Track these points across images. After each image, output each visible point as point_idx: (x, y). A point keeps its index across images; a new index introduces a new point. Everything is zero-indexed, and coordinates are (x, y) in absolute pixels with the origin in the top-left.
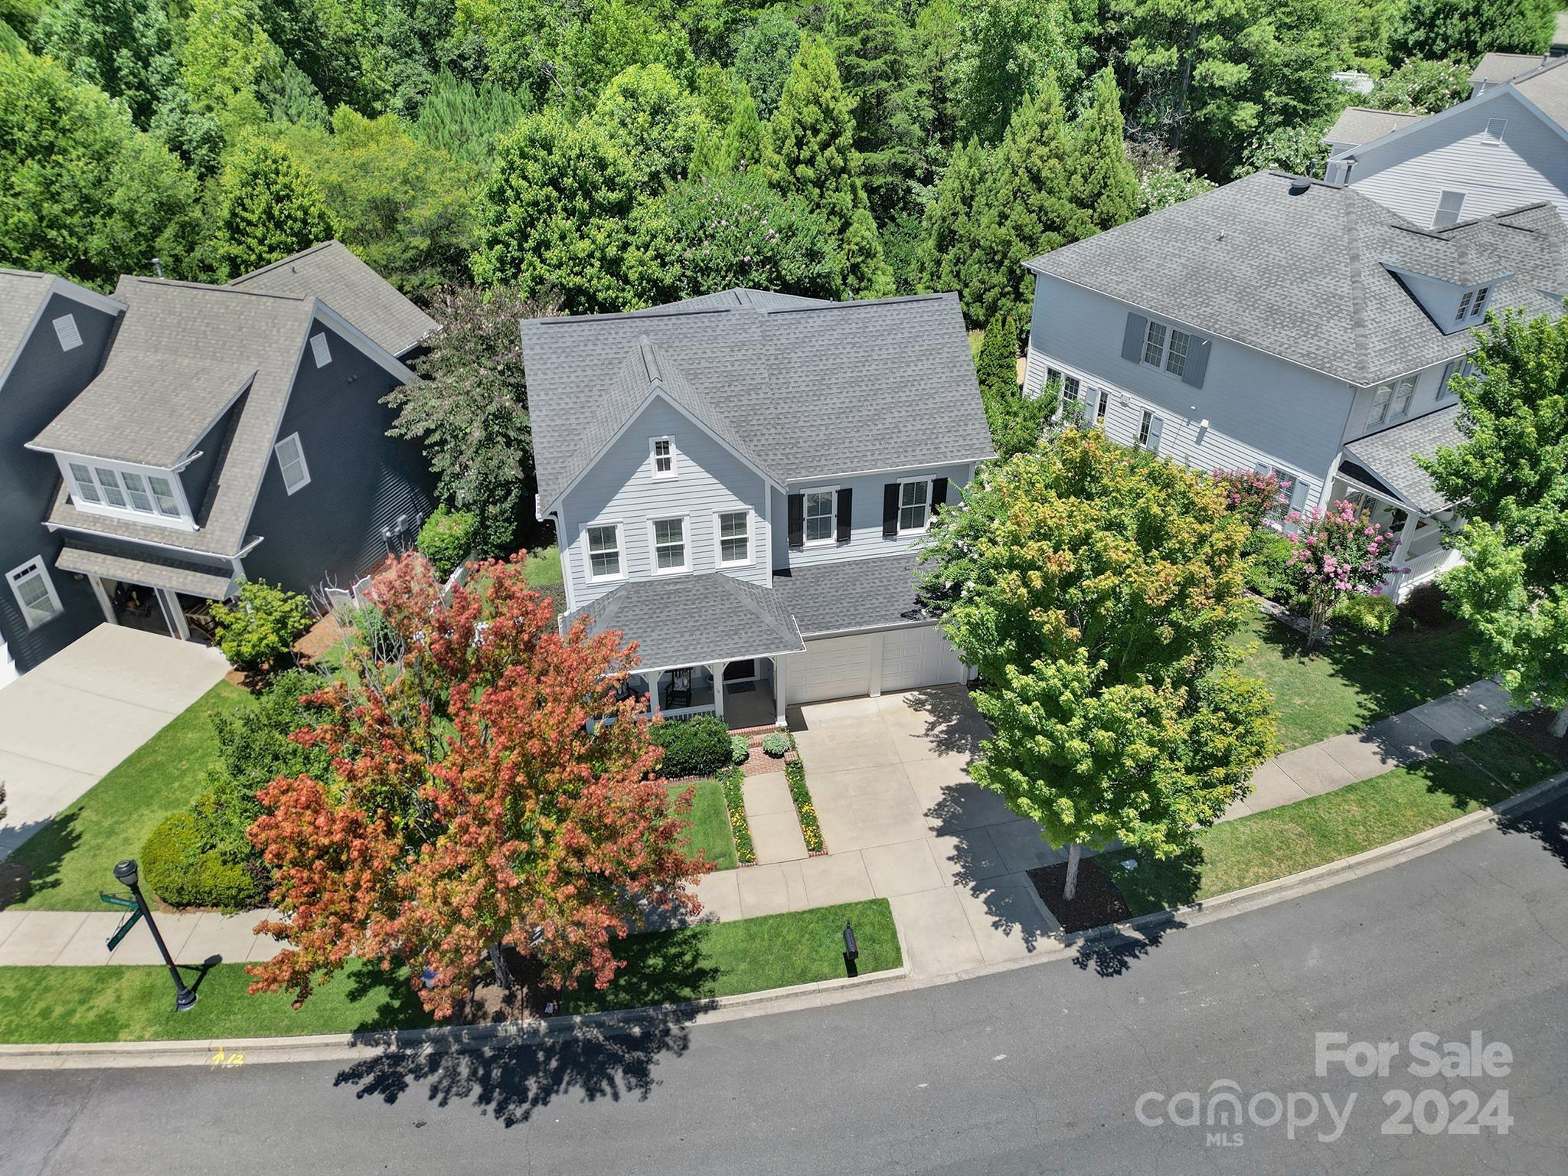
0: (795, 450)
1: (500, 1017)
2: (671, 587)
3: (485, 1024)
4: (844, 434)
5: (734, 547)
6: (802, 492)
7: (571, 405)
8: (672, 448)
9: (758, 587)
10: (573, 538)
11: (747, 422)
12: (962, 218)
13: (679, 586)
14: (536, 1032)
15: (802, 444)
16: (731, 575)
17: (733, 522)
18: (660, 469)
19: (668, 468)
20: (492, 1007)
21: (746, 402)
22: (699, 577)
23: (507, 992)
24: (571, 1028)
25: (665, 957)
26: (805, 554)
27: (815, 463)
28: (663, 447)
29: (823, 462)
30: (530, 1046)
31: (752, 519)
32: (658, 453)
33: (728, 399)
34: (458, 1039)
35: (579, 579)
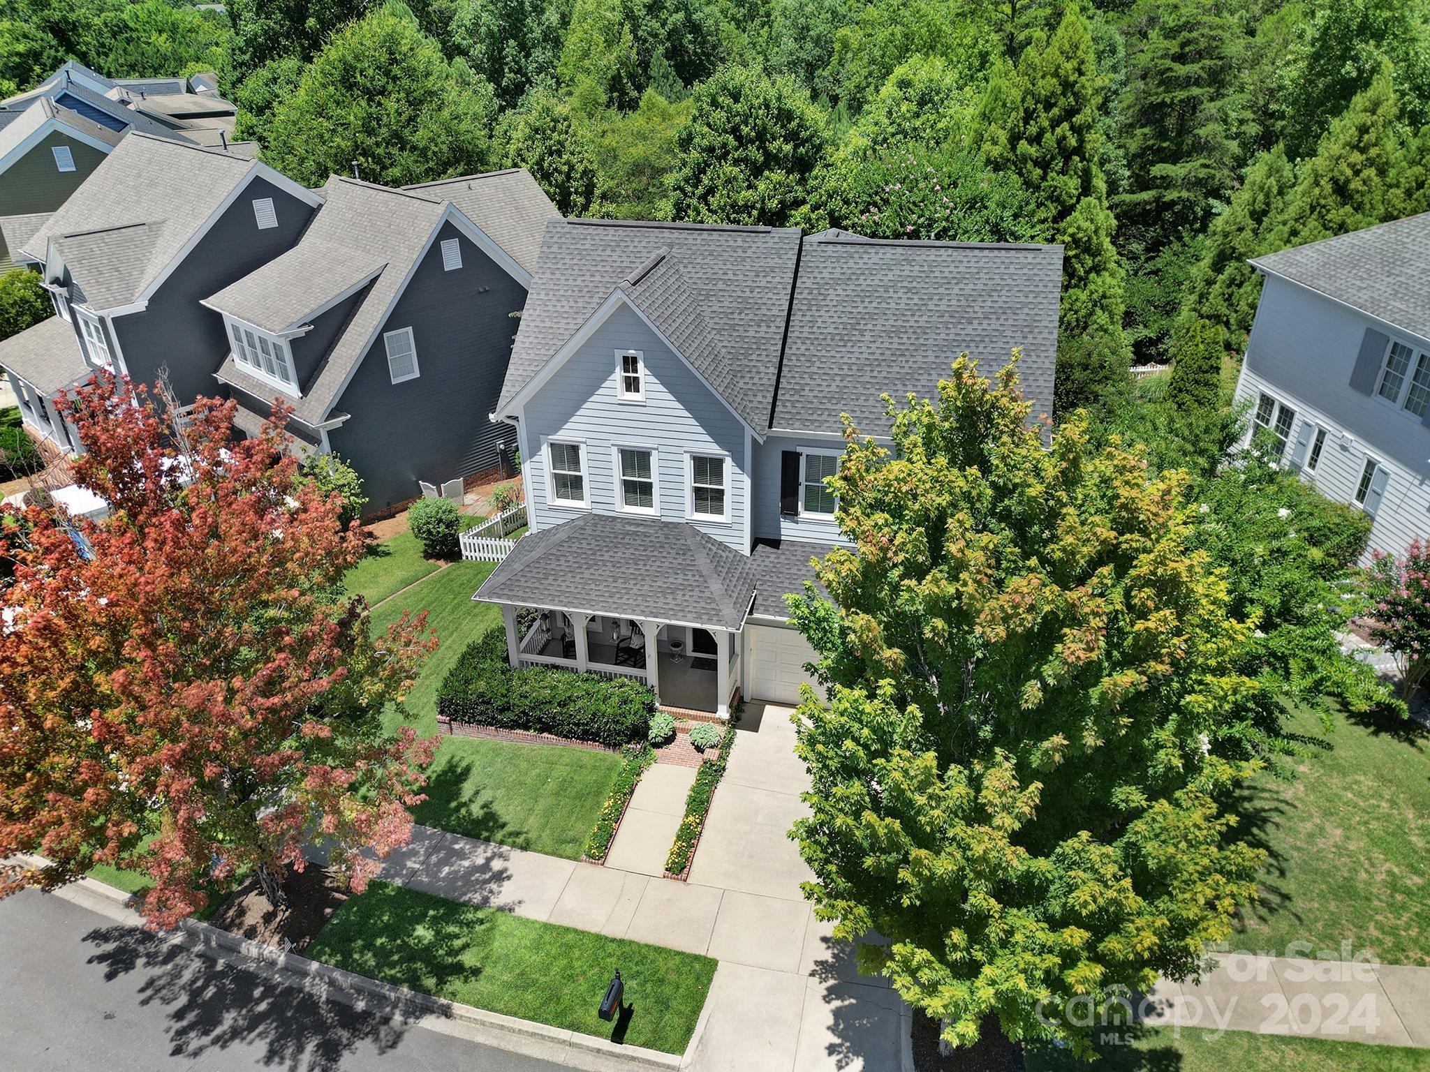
0: (796, 397)
1: (251, 933)
2: (632, 528)
3: (237, 934)
4: (861, 390)
5: (709, 499)
6: (799, 449)
7: (566, 309)
8: (640, 365)
9: (731, 550)
10: (535, 450)
11: (746, 355)
12: (1247, 234)
13: (641, 529)
14: (273, 963)
15: (806, 393)
16: (703, 530)
17: (707, 467)
18: (628, 389)
19: (637, 390)
20: (252, 918)
21: (751, 333)
22: (666, 524)
23: (271, 908)
24: (305, 974)
25: (438, 933)
26: (800, 526)
27: (815, 417)
28: (629, 363)
29: (824, 417)
30: (257, 976)
31: (728, 466)
32: (626, 370)
33: (733, 327)
34: (207, 942)
35: (540, 498)
